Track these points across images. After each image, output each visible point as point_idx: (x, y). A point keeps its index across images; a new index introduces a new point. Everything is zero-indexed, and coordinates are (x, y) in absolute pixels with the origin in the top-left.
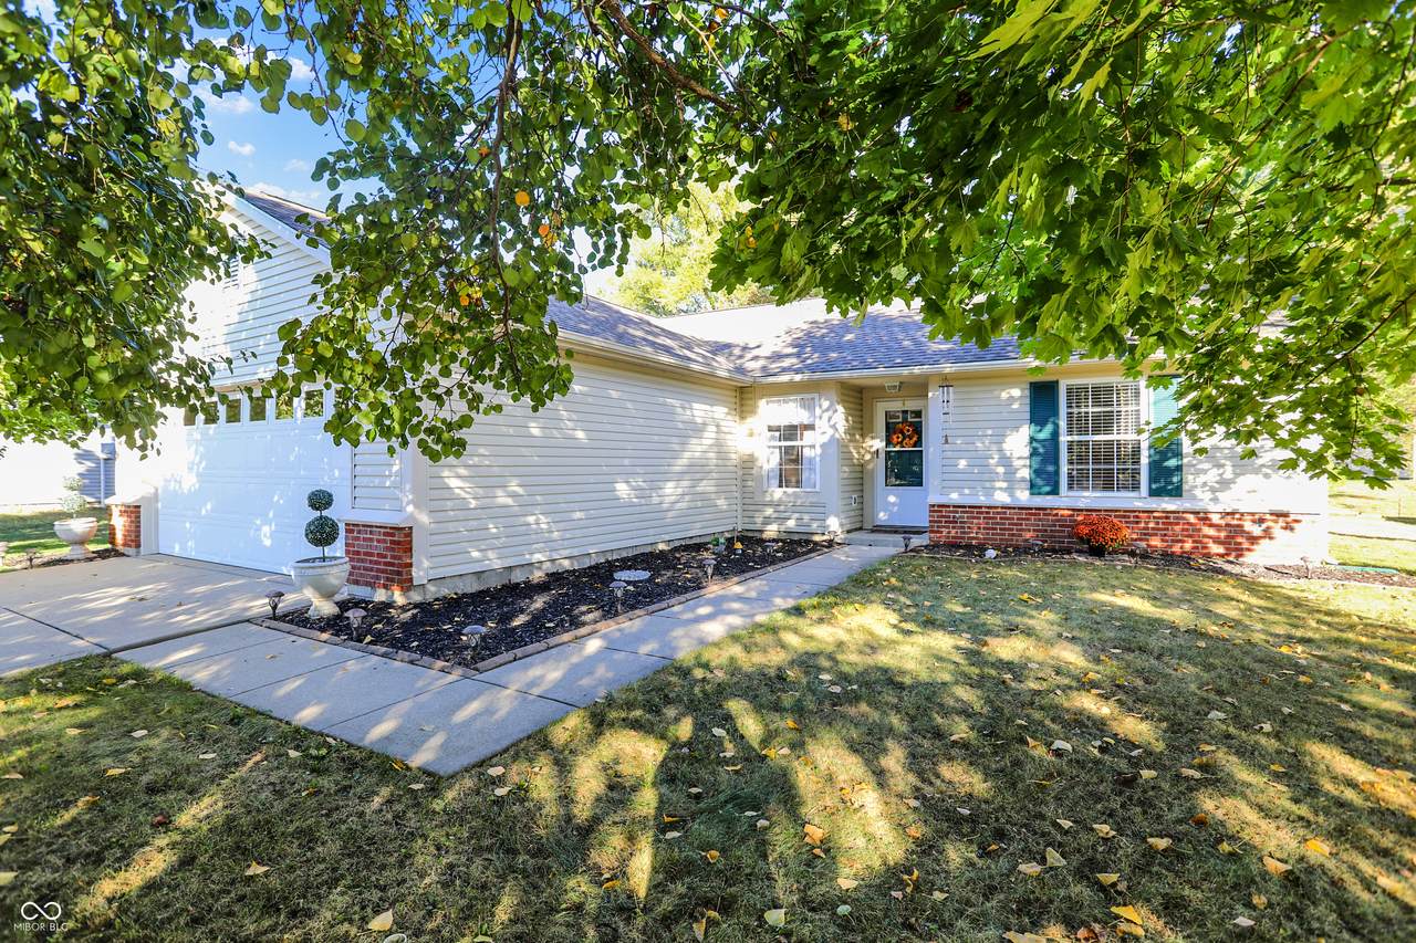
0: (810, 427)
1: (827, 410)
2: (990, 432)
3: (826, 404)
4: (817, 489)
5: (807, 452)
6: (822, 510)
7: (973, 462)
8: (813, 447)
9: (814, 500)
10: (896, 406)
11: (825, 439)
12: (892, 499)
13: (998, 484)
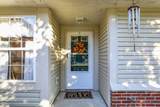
0: (31, 39)
1: (42, 27)
2: (145, 44)
3: (41, 23)
4: (34, 81)
5: (27, 55)
6: (36, 95)
7: (134, 62)
8: (31, 51)
9: (31, 88)
10: (76, 34)
11: (40, 46)
12: (74, 77)
13: (150, 77)
